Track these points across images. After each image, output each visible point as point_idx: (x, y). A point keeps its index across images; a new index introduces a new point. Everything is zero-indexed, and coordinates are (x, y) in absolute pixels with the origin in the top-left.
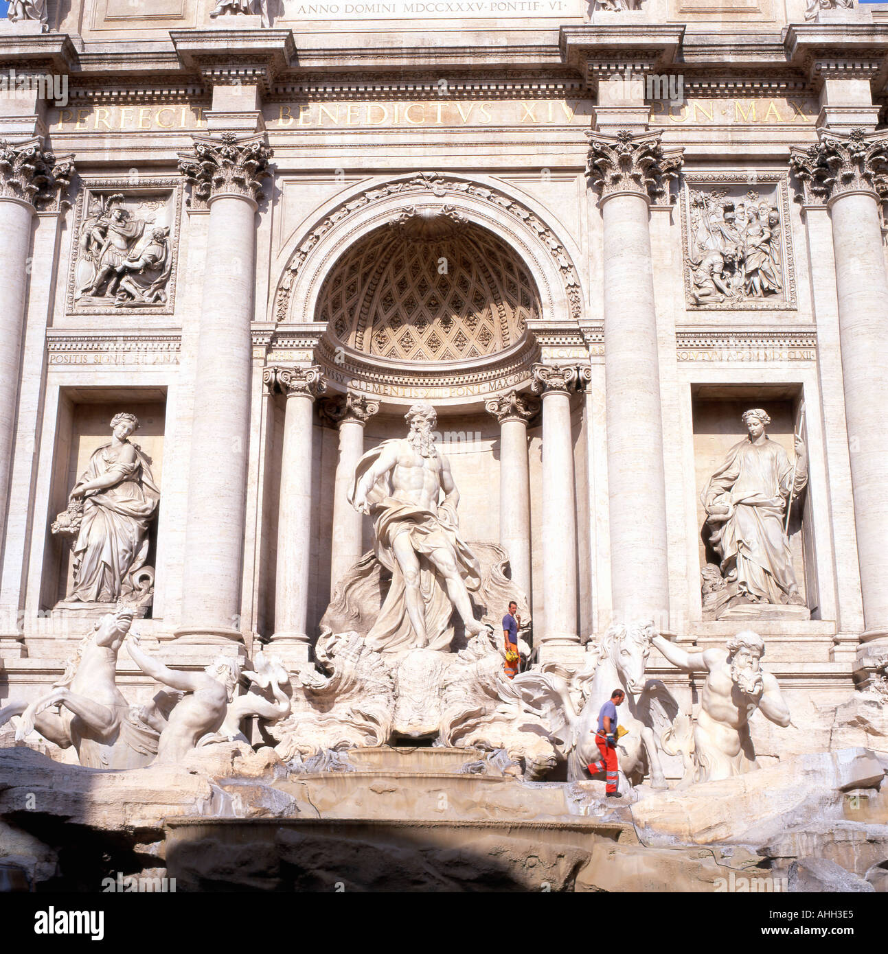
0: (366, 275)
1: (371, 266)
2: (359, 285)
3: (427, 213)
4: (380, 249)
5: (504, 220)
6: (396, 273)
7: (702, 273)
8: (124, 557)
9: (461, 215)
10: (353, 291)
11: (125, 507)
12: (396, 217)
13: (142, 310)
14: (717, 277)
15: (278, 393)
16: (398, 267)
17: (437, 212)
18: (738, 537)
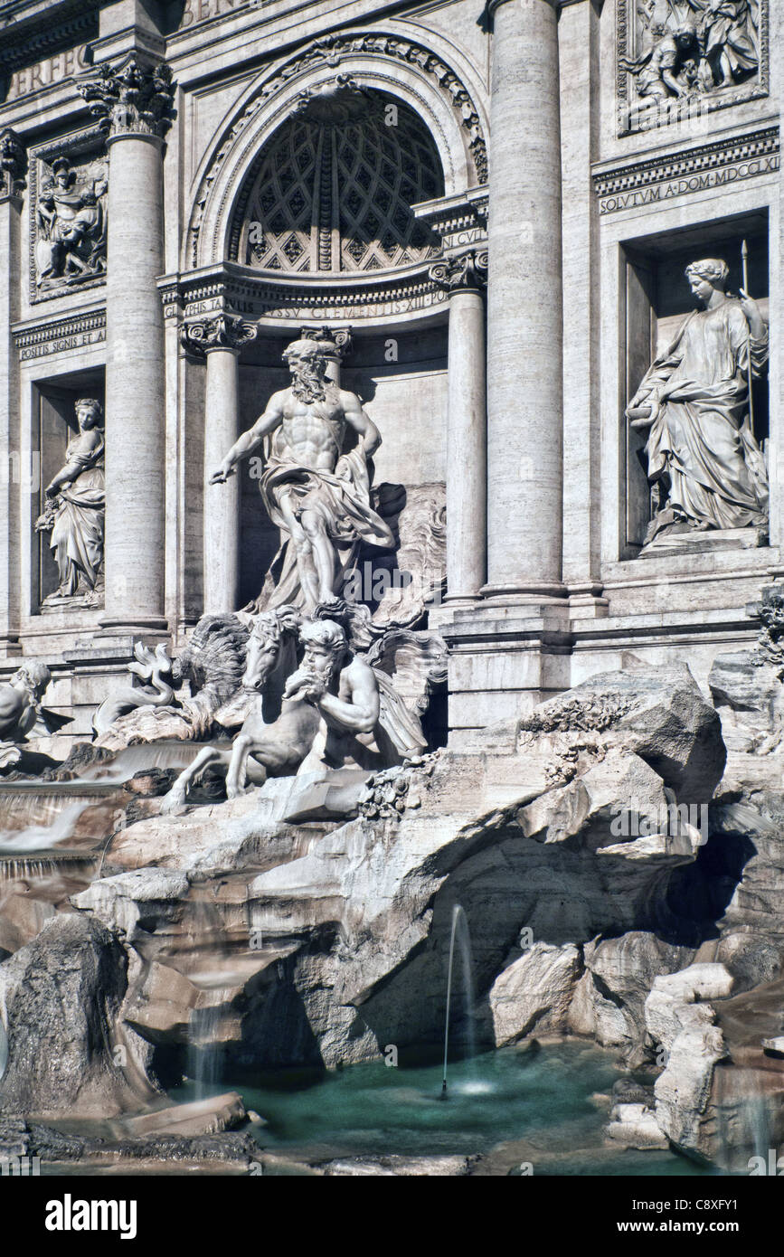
0: (310, 181)
1: (311, 167)
2: (306, 193)
3: (326, 89)
4: (311, 145)
5: (402, 76)
6: (350, 167)
7: (649, 75)
8: (93, 548)
9: (359, 82)
10: (301, 203)
11: (80, 499)
12: (294, 108)
13: (88, 284)
14: (667, 75)
15: (195, 354)
16: (349, 158)
17: (335, 85)
18: (665, 445)
